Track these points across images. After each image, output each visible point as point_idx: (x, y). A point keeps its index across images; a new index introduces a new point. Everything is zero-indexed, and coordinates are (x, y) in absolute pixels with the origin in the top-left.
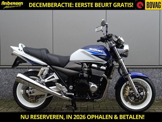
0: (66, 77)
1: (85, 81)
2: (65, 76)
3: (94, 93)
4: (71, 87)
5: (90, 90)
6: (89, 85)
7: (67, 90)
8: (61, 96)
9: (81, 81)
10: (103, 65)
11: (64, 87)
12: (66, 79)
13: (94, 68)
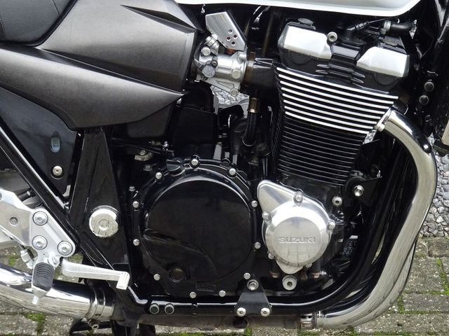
0: (56, 135)
1: (227, 173)
2: (48, 124)
3: (304, 274)
4: (104, 220)
5: (264, 248)
6: (259, 209)
7: (69, 245)
8: (21, 288)
9: (190, 173)
10: (388, 25)
11: (42, 213)
12: (56, 149)
13: (306, 63)
